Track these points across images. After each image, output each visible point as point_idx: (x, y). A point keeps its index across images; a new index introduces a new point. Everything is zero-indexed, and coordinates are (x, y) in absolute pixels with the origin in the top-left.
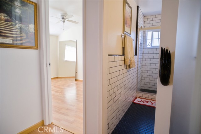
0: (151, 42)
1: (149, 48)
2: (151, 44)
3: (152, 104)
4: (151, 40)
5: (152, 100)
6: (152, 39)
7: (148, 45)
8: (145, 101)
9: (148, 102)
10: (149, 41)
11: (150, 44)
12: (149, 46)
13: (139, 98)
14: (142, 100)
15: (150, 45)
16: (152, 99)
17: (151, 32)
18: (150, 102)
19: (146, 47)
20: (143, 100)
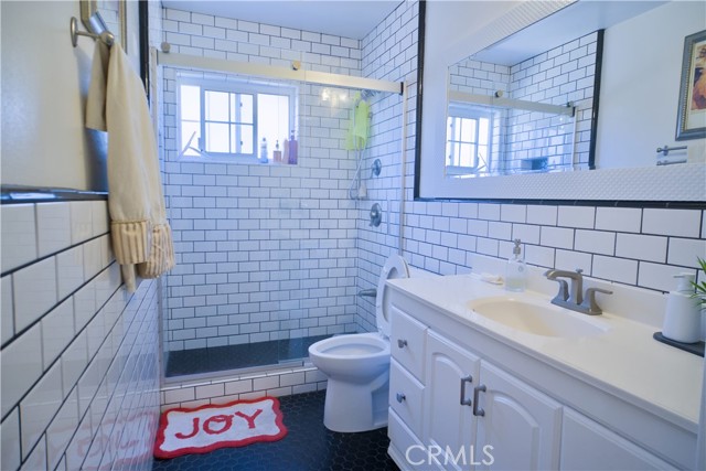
0: (198, 135)
1: (192, 162)
2: (202, 141)
3: (251, 421)
4: (199, 125)
5: (239, 402)
6: (203, 121)
7: (188, 147)
8: (213, 419)
9: (228, 421)
10: (188, 132)
11: (195, 144)
12: (190, 153)
13: (180, 409)
14: (196, 421)
15: (197, 147)
16: (242, 397)
17: (197, 89)
18: (239, 414)
19: (178, 153)
20: (204, 415)
